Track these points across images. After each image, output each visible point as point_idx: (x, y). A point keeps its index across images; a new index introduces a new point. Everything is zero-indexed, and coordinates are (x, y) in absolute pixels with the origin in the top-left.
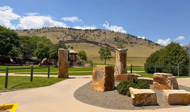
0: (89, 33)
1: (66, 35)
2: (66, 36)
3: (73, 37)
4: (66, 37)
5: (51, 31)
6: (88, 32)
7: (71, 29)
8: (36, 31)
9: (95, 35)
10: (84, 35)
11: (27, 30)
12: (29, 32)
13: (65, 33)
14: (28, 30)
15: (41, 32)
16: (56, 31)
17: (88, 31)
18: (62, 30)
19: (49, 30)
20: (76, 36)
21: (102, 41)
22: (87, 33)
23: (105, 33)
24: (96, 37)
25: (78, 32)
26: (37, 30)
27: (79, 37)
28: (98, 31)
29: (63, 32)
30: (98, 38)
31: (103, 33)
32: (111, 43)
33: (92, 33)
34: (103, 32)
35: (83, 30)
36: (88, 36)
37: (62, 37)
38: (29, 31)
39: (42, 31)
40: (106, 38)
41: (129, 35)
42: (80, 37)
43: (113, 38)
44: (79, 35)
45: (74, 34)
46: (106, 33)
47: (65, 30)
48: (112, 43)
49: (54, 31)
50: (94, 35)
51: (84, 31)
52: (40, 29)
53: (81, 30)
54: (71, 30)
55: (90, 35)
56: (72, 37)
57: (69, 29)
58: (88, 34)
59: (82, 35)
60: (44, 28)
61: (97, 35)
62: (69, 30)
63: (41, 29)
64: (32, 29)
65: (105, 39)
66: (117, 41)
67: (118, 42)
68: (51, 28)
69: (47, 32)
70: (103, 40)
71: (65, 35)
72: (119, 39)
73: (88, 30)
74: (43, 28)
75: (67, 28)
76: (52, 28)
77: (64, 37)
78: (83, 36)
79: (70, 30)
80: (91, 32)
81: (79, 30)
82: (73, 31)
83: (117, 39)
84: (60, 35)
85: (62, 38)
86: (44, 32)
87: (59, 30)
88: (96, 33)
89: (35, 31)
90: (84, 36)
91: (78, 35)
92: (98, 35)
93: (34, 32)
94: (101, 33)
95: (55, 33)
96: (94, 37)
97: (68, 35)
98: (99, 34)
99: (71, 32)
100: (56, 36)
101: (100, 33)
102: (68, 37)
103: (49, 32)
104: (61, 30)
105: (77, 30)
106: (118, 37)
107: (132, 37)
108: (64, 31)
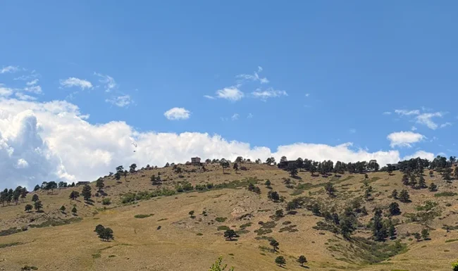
0: (433, 188)
1: (281, 206)
2: (279, 214)
3: (328, 217)
4: (280, 223)
5: (172, 188)
6: (428, 181)
10: (405, 199)
11: (21, 192)
12: (38, 206)
13: (274, 197)
15: (107, 203)
16: (200, 189)
17: (426, 171)
18: (243, 176)
19: (155, 181)
20: (349, 213)
22: (423, 186)
25: (355, 184)
26: (86, 187)
27: (366, 220)
29: (251, 187)
35: (390, 168)
36: (429, 204)
37: (258, 227)
38: (35, 198)
39: (113, 194)
42: (371, 215)
44: (368, 206)
45: (325, 196)
47: (262, 175)
49: (188, 189)
51: (399, 175)
52: (100, 183)
53: (374, 165)
54: (306, 176)
55: (449, 200)
56: (322, 219)
57: (284, 165)
58: (428, 196)
59: (385, 201)
62: (287, 175)
63: (106, 183)
68: (170, 170)
69: (144, 196)
71: (274, 207)
73: (424, 163)
74: (118, 176)
75: (270, 160)
76: (177, 169)
77: (271, 225)
78: (395, 210)
79: (294, 174)
80: (448, 178)
81: (359, 168)
82: (315, 181)
84: (237, 212)
85: (259, 232)
86: (129, 200)
87: (223, 179)
89: (74, 196)
90: (402, 206)
91: (356, 204)
93: (67, 202)
95: (201, 202)
97: (293, 207)
99: (302, 188)
100: (211, 217)
102: (291, 218)
103: (159, 194)
104: (233, 176)
105: (342, 167)
108: (256, 180)
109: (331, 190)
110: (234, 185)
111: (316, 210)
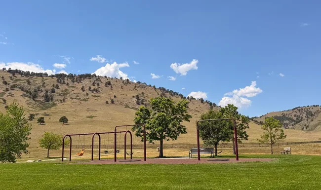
0: (68, 84)
1: (7, 87)
2: (7, 90)
3: (27, 92)
4: (7, 93)
6: (66, 82)
7: (16, 71)
9: (87, 88)
10: (57, 87)
13: (5, 83)
17: (66, 78)
20: (35, 91)
21: (107, 102)
22: (64, 83)
23: (109, 83)
24: (87, 94)
25: (39, 81)
27: (42, 94)
28: (93, 80)
30: (95, 96)
31: (106, 85)
32: (129, 107)
33: (75, 83)
34: (104, 81)
35: (52, 76)
36: (66, 90)
40: (115, 97)
41: (164, 89)
42: (44, 92)
43: (133, 97)
44: (43, 89)
45: (26, 84)
46: (112, 83)
48: (133, 108)
50: (83, 89)
51: (56, 78)
53: (46, 74)
54: (19, 76)
55: (73, 89)
57: (10, 71)
58: (66, 87)
59: (50, 88)
61: (90, 88)
62: (11, 75)
65: (113, 98)
66: (143, 104)
67: (146, 105)
70: (110, 101)
71: (5, 87)
72: (146, 98)
73: (65, 75)
75: (4, 69)
78: (53, 91)
79: (14, 75)
80: (73, 81)
81: (40, 75)
82: (22, 78)
83: (141, 98)
88: (86, 83)
90: (56, 90)
91: (39, 88)
92: (92, 88)
94: (100, 85)
96: (85, 93)
97: (13, 87)
98: (96, 87)
99: (17, 80)
101: (98, 85)
102: (12, 91)
105: (33, 74)
106: (143, 93)
107: (172, 95)
109: (29, 82)
111: (22, 89)
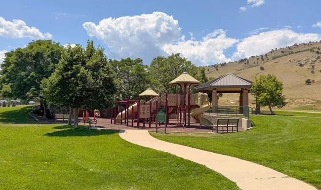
5: (287, 53)
8: (260, 58)
11: (245, 59)
12: (248, 63)
13: (318, 52)
14: (247, 59)
15: (268, 60)
16: (296, 53)
18: (310, 48)
19: (282, 52)
26: (262, 56)
29: (312, 50)
38: (248, 61)
39: (270, 57)
47: (317, 46)
49: (292, 53)
52: (266, 55)
60: (274, 51)
63: (268, 54)
64: (253, 57)
68: (287, 48)
69: (279, 57)
74: (271, 52)
76: (289, 48)
77: (316, 61)
84: (304, 59)
85: (311, 63)
86: (274, 58)
89: (258, 59)
93: (256, 61)
95: (295, 56)
100: (296, 61)
103: (283, 56)
104: (307, 48)
108: (315, 48)
110: (307, 50)
